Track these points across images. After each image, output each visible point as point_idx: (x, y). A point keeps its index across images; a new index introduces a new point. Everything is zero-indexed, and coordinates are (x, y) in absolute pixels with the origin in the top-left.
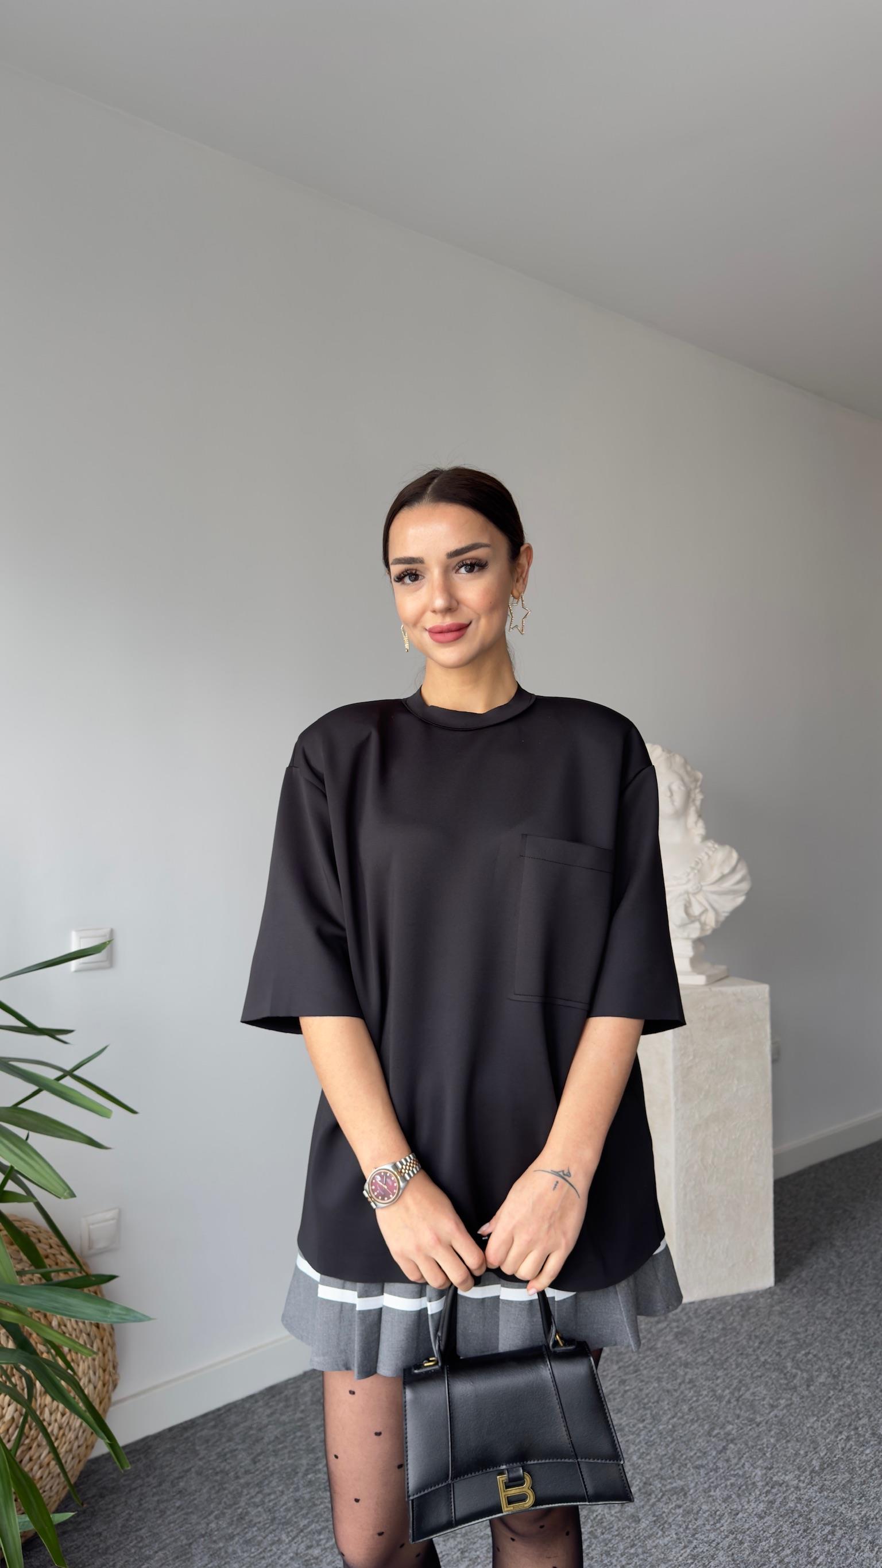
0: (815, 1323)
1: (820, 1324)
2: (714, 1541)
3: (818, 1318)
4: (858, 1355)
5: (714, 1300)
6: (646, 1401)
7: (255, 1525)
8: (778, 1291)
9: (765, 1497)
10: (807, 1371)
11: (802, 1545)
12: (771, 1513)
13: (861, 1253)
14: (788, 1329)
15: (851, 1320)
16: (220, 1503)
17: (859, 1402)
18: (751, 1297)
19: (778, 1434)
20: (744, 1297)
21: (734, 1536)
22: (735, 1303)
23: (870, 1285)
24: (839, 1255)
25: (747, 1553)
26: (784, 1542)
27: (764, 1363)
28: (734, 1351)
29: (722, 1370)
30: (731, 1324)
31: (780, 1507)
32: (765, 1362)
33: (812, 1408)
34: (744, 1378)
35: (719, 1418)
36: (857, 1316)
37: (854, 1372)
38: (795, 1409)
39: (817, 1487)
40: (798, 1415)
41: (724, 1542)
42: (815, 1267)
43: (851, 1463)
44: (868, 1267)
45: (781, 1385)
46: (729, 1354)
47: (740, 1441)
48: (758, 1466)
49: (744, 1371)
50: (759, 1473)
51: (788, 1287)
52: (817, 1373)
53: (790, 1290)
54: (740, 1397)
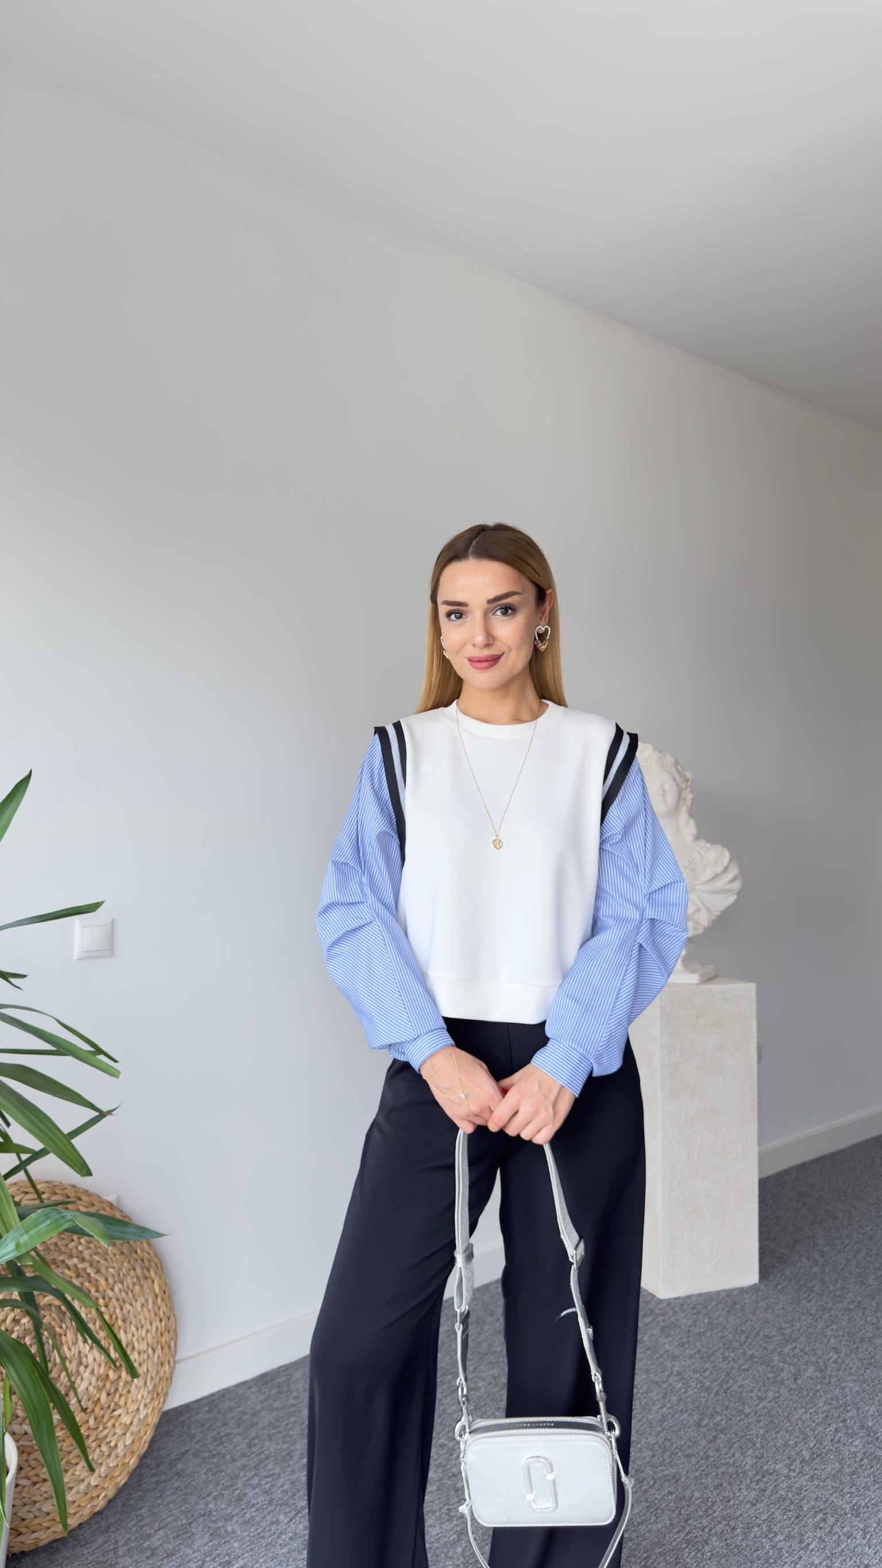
0: (800, 1318)
1: (805, 1320)
2: (707, 1526)
3: (803, 1314)
4: (844, 1351)
5: (700, 1295)
7: (254, 1505)
8: (763, 1287)
9: (756, 1485)
10: (795, 1365)
11: (795, 1532)
12: (762, 1501)
13: (844, 1252)
14: (774, 1325)
15: (837, 1316)
16: (218, 1484)
18: (736, 1293)
19: (767, 1425)
20: (729, 1293)
21: (726, 1523)
22: (720, 1299)
23: (854, 1282)
24: (822, 1254)
25: (740, 1538)
26: (775, 1529)
27: (751, 1356)
28: (721, 1344)
29: (710, 1363)
30: (717, 1319)
31: (771, 1495)
32: (752, 1357)
33: (800, 1401)
34: (732, 1371)
35: (708, 1409)
36: (842, 1312)
37: (840, 1366)
39: (806, 1477)
40: (787, 1407)
41: (716, 1528)
42: (799, 1264)
43: (841, 1454)
44: (851, 1265)
45: (768, 1378)
46: (715, 1348)
47: (730, 1431)
48: (749, 1456)
49: (732, 1364)
50: (750, 1462)
51: (771, 1284)
52: (804, 1367)
53: (776, 1286)
54: (728, 1389)
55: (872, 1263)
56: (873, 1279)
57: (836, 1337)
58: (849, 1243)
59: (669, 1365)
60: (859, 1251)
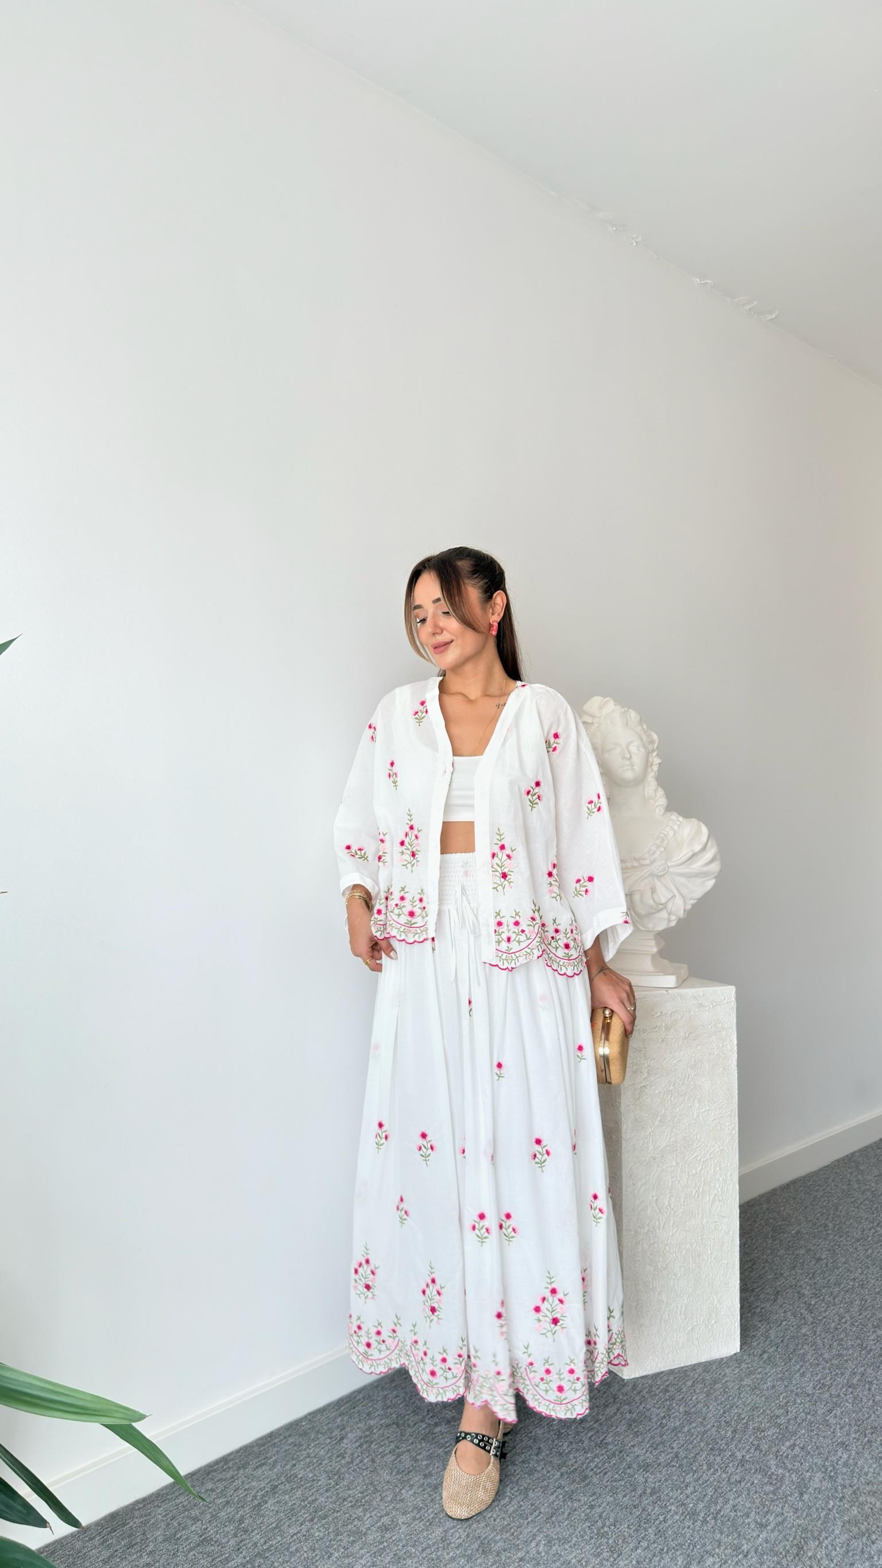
0: (795, 1402)
1: (800, 1404)
3: (797, 1395)
4: (855, 1448)
5: (672, 1372)
6: (600, 1524)
8: (745, 1357)
10: (797, 1471)
13: (834, 1305)
14: (764, 1410)
15: (839, 1395)
17: (867, 1517)
18: (714, 1368)
20: (707, 1367)
22: (696, 1376)
23: (852, 1345)
24: (810, 1309)
27: (741, 1460)
28: (702, 1445)
29: (691, 1474)
30: (695, 1406)
32: (742, 1462)
34: (722, 1485)
36: (844, 1390)
37: (853, 1471)
38: (791, 1528)
40: (794, 1539)
42: (784, 1323)
44: (846, 1322)
46: (698, 1449)
49: (719, 1474)
51: (756, 1352)
52: (809, 1474)
53: (761, 1356)
54: (718, 1513)
55: (869, 1319)
56: (873, 1340)
57: (841, 1428)
58: (839, 1292)
59: (641, 1479)
60: (852, 1304)
